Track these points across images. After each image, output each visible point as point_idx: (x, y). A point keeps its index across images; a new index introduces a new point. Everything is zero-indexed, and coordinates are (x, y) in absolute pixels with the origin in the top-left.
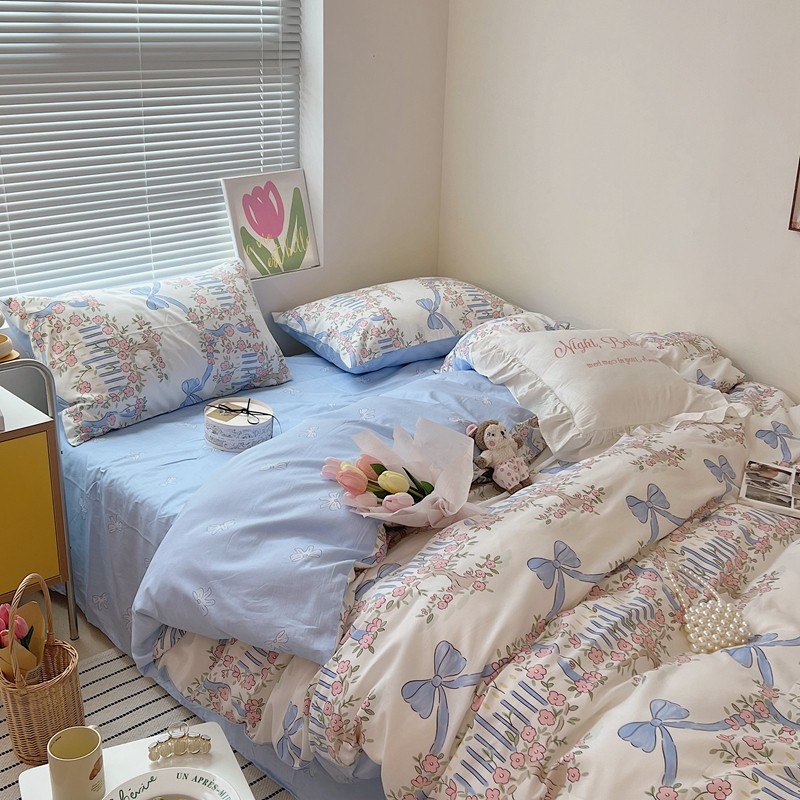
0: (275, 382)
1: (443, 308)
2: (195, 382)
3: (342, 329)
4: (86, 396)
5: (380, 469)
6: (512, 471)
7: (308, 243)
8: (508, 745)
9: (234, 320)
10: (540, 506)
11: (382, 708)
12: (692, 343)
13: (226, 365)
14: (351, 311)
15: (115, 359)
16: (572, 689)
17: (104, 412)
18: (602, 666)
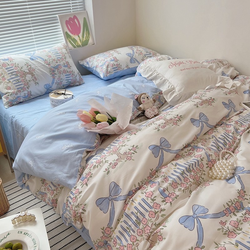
0: (78, 84)
1: (135, 56)
2: (49, 85)
3: (100, 65)
4: (9, 91)
5: (97, 113)
6: (151, 111)
7: (90, 36)
8: (136, 226)
9: (62, 63)
10: (156, 124)
11: (89, 209)
12: (221, 62)
13: (59, 78)
14: (103, 58)
15: (19, 78)
16: (163, 201)
17: (16, 96)
18: (177, 190)
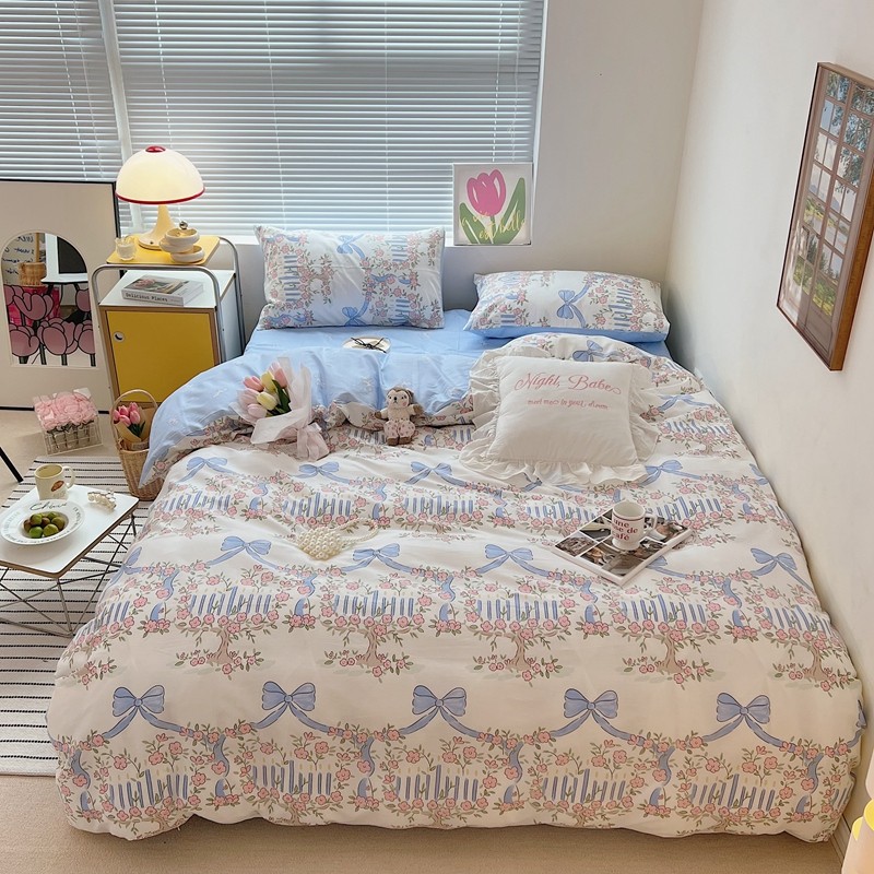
0: (427, 326)
1: (581, 301)
2: (355, 310)
4: (273, 300)
7: (523, 224)
9: (399, 273)
13: (382, 304)
15: (298, 280)
17: (281, 313)
